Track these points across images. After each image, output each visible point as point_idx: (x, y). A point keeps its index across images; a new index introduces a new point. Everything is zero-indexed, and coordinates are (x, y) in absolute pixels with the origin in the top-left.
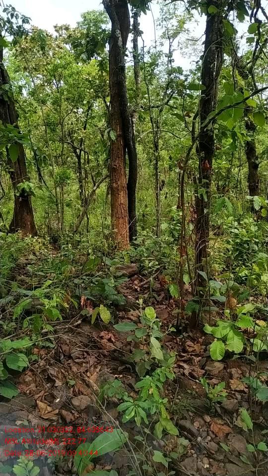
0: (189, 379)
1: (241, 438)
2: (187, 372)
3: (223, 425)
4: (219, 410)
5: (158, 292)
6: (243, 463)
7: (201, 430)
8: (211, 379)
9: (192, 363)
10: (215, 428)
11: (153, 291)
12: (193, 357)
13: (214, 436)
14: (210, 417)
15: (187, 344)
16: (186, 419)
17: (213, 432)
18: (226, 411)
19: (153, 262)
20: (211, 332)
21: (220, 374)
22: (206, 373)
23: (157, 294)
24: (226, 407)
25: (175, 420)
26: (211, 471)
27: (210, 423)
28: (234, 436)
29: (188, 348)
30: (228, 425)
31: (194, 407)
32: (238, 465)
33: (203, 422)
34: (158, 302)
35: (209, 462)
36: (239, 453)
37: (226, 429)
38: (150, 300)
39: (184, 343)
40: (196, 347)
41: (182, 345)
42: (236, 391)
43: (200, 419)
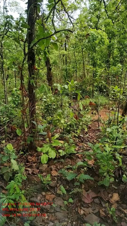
0: (32, 176)
1: (60, 199)
2: (30, 172)
3: (51, 194)
4: (48, 188)
5: (10, 134)
6: (63, 210)
7: (41, 200)
8: (42, 173)
9: (32, 167)
10: (47, 197)
11: (7, 133)
12: (32, 164)
13: (48, 201)
14: (45, 192)
15: (29, 158)
16: (34, 197)
17: (47, 200)
18: (51, 187)
19: (6, 118)
20: (41, 150)
21: (46, 170)
22: (40, 171)
23: (9, 135)
24: (51, 186)
25: (28, 199)
26: (49, 219)
27: (45, 195)
28: (57, 199)
29: (29, 160)
30: (54, 194)
31: (37, 190)
32: (60, 212)
33: (42, 196)
34: (11, 139)
35: (47, 215)
36: (60, 206)
37: (53, 196)
38: (6, 138)
39: (27, 158)
40: (33, 159)
41: (26, 159)
42: (55, 176)
43: (40, 195)
